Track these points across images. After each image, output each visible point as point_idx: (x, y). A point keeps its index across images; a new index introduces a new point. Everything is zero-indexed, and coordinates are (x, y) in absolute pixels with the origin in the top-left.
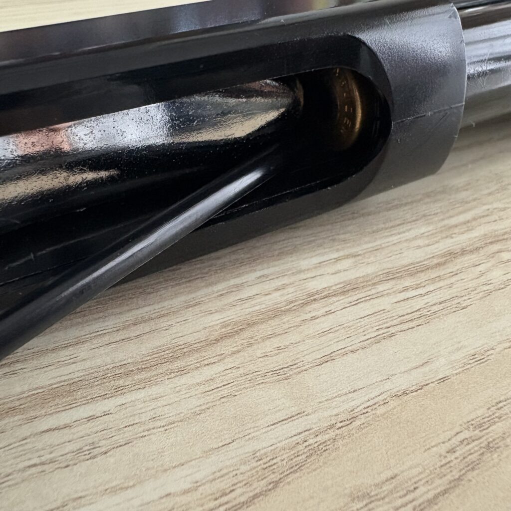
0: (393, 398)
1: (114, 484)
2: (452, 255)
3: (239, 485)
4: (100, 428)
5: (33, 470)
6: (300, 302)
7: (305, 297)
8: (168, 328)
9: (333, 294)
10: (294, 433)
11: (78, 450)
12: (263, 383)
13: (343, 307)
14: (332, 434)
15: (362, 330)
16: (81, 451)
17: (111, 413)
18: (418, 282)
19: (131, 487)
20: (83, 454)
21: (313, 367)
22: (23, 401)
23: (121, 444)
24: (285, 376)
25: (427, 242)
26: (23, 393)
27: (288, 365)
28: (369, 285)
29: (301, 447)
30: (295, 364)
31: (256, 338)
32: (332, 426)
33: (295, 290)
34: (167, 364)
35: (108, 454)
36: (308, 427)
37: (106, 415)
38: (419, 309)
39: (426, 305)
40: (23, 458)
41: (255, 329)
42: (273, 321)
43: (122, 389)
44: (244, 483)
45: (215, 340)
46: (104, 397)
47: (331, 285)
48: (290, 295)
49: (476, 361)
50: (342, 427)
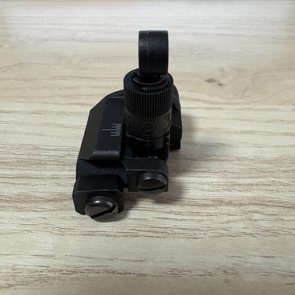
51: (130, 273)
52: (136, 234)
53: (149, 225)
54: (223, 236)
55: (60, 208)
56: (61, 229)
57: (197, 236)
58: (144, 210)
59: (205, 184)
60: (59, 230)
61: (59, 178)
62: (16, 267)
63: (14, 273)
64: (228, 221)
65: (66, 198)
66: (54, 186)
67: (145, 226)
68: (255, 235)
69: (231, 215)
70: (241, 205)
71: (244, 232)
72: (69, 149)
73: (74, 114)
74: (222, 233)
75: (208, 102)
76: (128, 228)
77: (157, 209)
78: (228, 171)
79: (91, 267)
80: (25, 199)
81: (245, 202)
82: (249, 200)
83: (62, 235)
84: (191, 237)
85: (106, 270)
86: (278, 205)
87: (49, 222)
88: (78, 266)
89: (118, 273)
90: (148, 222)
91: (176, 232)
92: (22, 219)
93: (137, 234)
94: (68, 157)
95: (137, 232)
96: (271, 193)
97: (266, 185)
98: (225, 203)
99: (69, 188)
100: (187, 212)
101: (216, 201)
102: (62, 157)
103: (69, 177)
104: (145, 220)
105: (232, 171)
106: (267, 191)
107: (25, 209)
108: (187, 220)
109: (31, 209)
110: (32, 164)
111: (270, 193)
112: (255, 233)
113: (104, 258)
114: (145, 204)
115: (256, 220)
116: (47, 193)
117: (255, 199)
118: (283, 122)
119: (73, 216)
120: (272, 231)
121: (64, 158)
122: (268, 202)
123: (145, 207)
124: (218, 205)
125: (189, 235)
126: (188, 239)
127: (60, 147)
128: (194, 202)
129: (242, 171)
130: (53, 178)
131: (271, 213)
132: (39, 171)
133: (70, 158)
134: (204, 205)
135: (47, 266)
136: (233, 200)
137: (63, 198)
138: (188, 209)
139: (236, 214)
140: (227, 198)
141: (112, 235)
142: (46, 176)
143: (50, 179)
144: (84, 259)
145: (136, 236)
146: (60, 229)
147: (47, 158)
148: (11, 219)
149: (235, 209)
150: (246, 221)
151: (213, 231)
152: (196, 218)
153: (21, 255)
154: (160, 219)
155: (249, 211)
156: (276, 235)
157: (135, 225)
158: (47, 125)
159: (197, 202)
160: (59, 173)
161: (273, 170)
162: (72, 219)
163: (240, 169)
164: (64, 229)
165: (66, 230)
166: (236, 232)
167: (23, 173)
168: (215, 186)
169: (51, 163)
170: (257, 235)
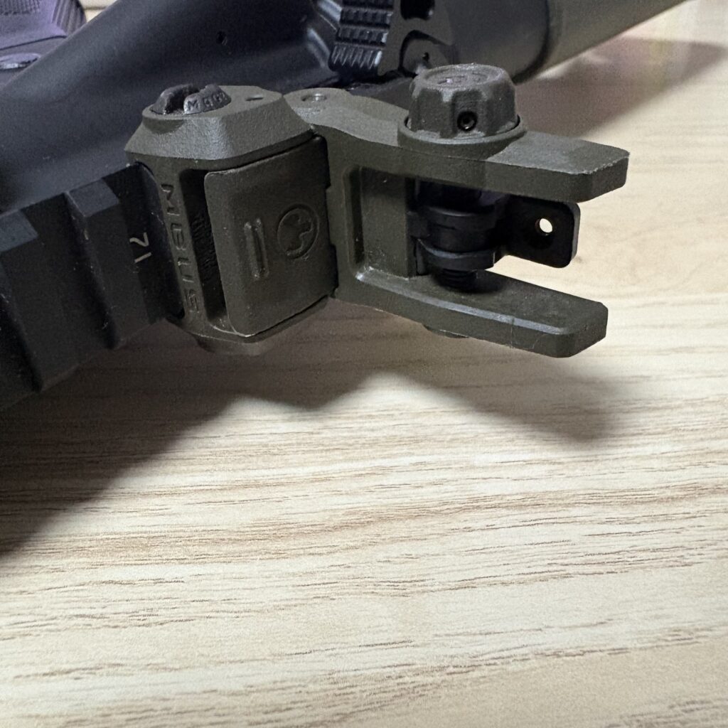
0: (538, 656)
1: (160, 661)
2: (697, 491)
3: (299, 705)
4: (166, 594)
5: (80, 621)
6: (459, 506)
7: (466, 501)
8: (282, 500)
9: (506, 505)
10: (389, 663)
11: (133, 612)
12: (373, 592)
13: (513, 525)
14: (438, 677)
15: (527, 559)
16: (136, 614)
17: (182, 582)
18: (633, 516)
19: (176, 670)
20: (137, 618)
21: (445, 590)
22: (94, 543)
23: (181, 619)
24: (404, 591)
25: (666, 465)
26: (97, 534)
27: (413, 579)
28: (560, 504)
29: (391, 682)
30: (422, 581)
31: (383, 537)
32: (442, 669)
33: (456, 489)
34: (266, 541)
35: (165, 626)
36: (410, 661)
37: (177, 582)
38: (619, 552)
39: (632, 549)
40: (74, 605)
41: (386, 525)
42: (413, 521)
43: (204, 558)
44: (306, 704)
45: (333, 528)
46: (181, 561)
47: (506, 493)
48: (447, 495)
49: (678, 640)
50: (454, 673)
51: (592, 651)
53: (579, 550)
56: (396, 584)
57: (687, 561)
60: (393, 587)
62: (335, 676)
63: (340, 689)
80: (274, 532)
83: (404, 596)
89: (567, 655)
90: (575, 547)
92: (294, 574)
93: (564, 573)
95: (563, 568)
104: (566, 543)
107: (289, 552)
109: (302, 552)
110: (250, 456)
132: (273, 468)
135: (405, 663)
143: (313, 484)
144: (480, 637)
145: (565, 577)
148: (267, 577)
153: (333, 649)
165: (407, 584)
167: (240, 476)
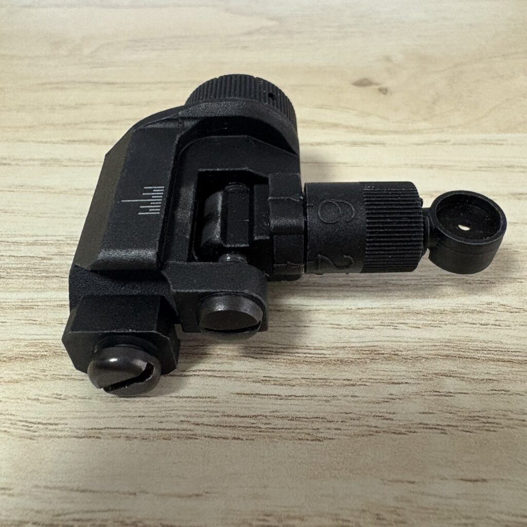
52: (189, 432)
54: (377, 432)
55: (31, 376)
58: (210, 376)
59: (343, 312)
61: (35, 307)
64: (390, 397)
65: (45, 353)
66: (22, 324)
67: (211, 414)
68: (445, 428)
69: (395, 383)
70: (417, 358)
71: (423, 422)
72: (61, 242)
73: (76, 164)
74: (376, 427)
75: (357, 129)
76: (174, 418)
77: (237, 373)
78: (393, 282)
79: (87, 512)
81: (427, 352)
82: (437, 348)
84: (307, 437)
85: (121, 519)
86: (497, 357)
87: (6, 408)
88: (60, 512)
91: (275, 427)
94: (57, 260)
96: (483, 330)
97: (472, 312)
98: (385, 355)
99: (55, 329)
100: (302, 378)
101: (364, 352)
102: (44, 258)
103: (56, 303)
105: (401, 283)
106: (474, 326)
108: (300, 398)
111: (480, 330)
112: (445, 424)
113: (117, 492)
114: (212, 362)
115: (450, 394)
116: (8, 342)
117: (448, 344)
118: (512, 169)
119: (57, 394)
120: (484, 420)
121: (48, 261)
122: (477, 350)
123: (213, 369)
124: (368, 362)
125: (303, 433)
126: (302, 441)
127: (42, 238)
128: (318, 356)
129: (424, 280)
130: (22, 307)
131: (481, 377)
133: (61, 262)
134: (339, 362)
136: (401, 349)
137: (40, 352)
138: (305, 371)
139: (408, 381)
140: (389, 344)
141: (138, 436)
142: (7, 304)
146: (27, 424)
147: (12, 262)
149: (403, 368)
150: (427, 397)
151: (357, 422)
152: (320, 391)
154: (243, 396)
155: (435, 374)
156: (492, 427)
157: (188, 411)
158: (19, 190)
159: (325, 355)
160: (35, 296)
161: (490, 276)
162: (55, 400)
163: (419, 278)
164: (35, 424)
166: (406, 422)
168: (365, 317)
169: (21, 274)
170: (450, 428)
